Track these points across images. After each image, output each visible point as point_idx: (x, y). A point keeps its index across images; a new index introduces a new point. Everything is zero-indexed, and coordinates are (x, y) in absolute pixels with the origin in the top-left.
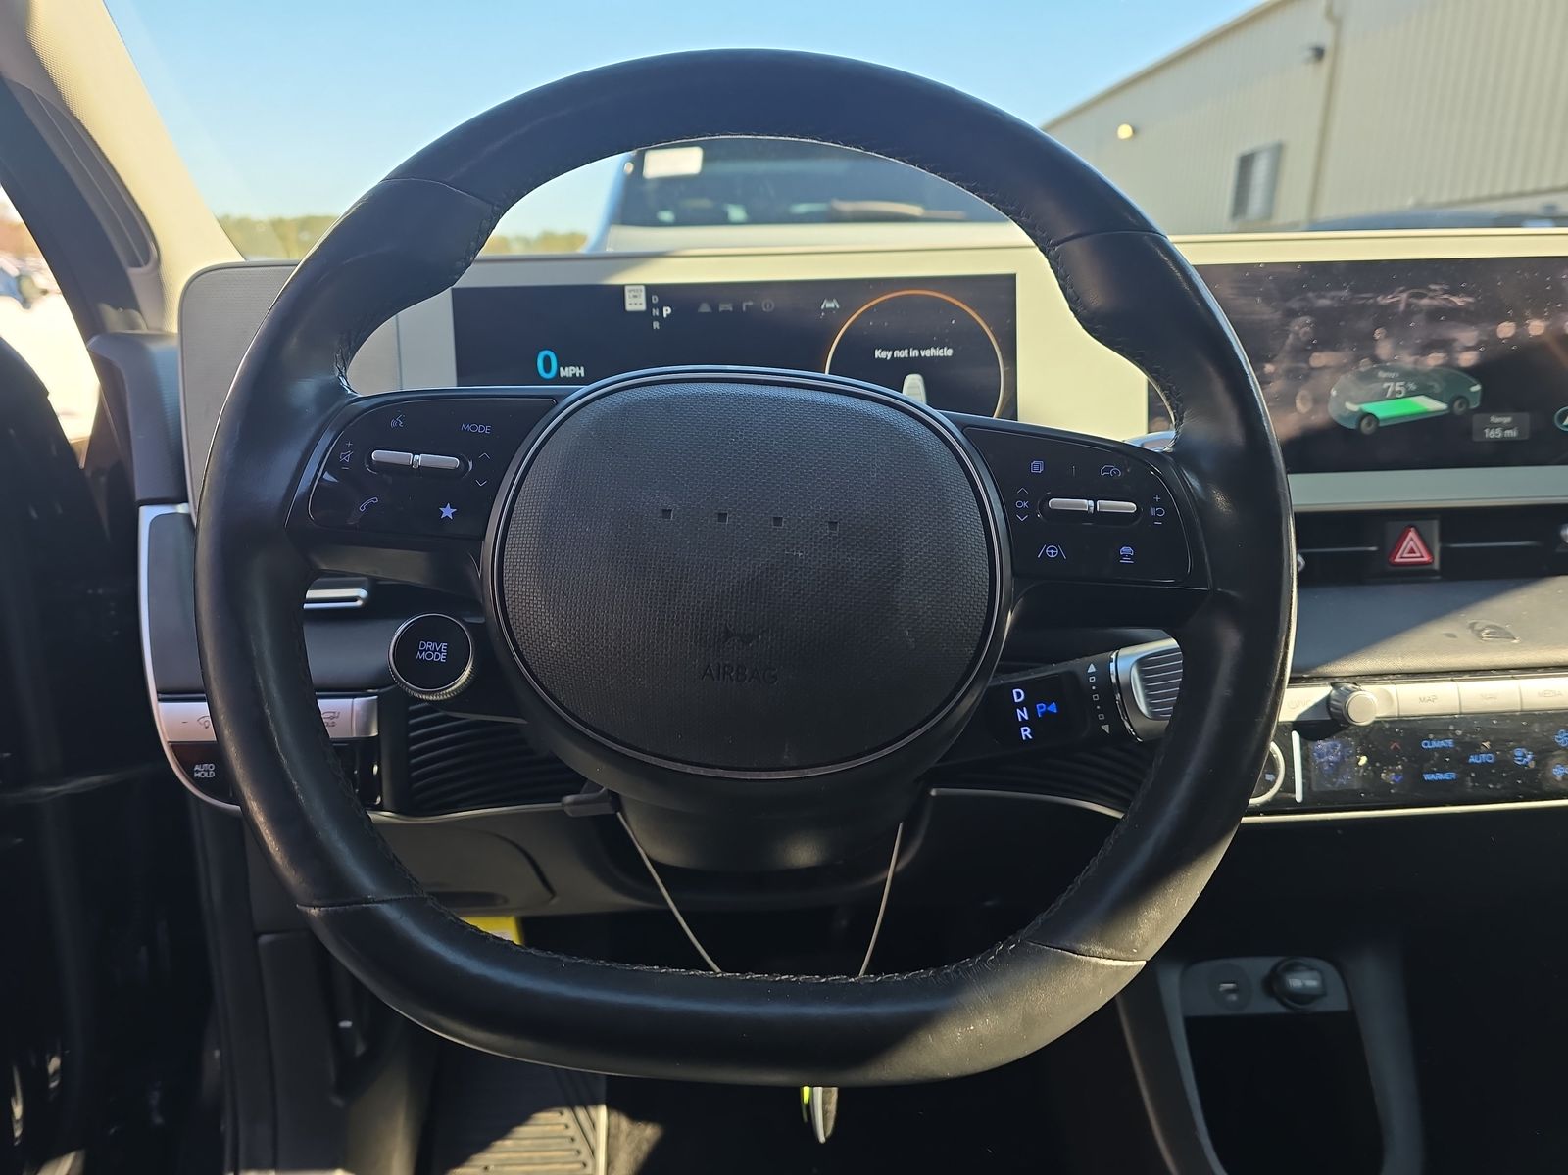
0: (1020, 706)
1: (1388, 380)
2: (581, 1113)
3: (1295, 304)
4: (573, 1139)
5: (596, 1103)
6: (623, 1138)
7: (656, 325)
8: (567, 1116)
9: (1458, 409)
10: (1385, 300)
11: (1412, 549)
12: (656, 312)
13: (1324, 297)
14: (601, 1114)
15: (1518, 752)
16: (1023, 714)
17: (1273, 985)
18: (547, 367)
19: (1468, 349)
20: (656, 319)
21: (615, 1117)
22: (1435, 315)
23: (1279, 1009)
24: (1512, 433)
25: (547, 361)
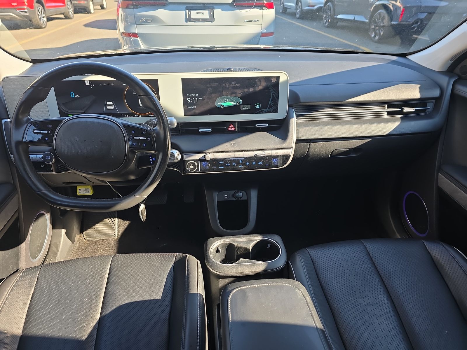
0: (151, 158)
1: (225, 99)
2: (112, 219)
3: (208, 85)
4: (111, 224)
5: (115, 217)
6: (121, 224)
7: (92, 88)
8: (110, 220)
9: (238, 104)
10: (224, 85)
11: (231, 128)
12: (91, 85)
13: (213, 84)
14: (117, 219)
15: (234, 164)
16: (151, 160)
17: (234, 195)
18: (73, 95)
19: (239, 93)
20: (92, 87)
21: (119, 220)
22: (234, 88)
23: (235, 199)
24: (247, 108)
25: (72, 94)
